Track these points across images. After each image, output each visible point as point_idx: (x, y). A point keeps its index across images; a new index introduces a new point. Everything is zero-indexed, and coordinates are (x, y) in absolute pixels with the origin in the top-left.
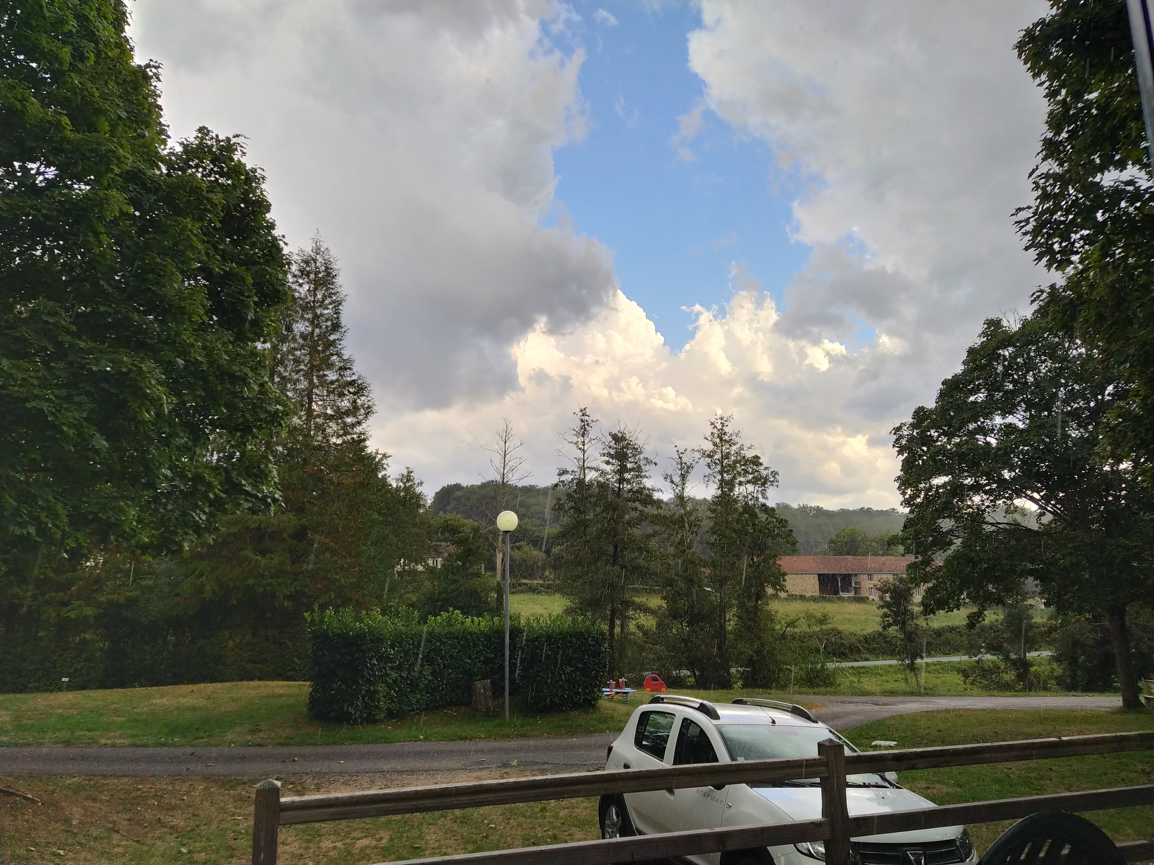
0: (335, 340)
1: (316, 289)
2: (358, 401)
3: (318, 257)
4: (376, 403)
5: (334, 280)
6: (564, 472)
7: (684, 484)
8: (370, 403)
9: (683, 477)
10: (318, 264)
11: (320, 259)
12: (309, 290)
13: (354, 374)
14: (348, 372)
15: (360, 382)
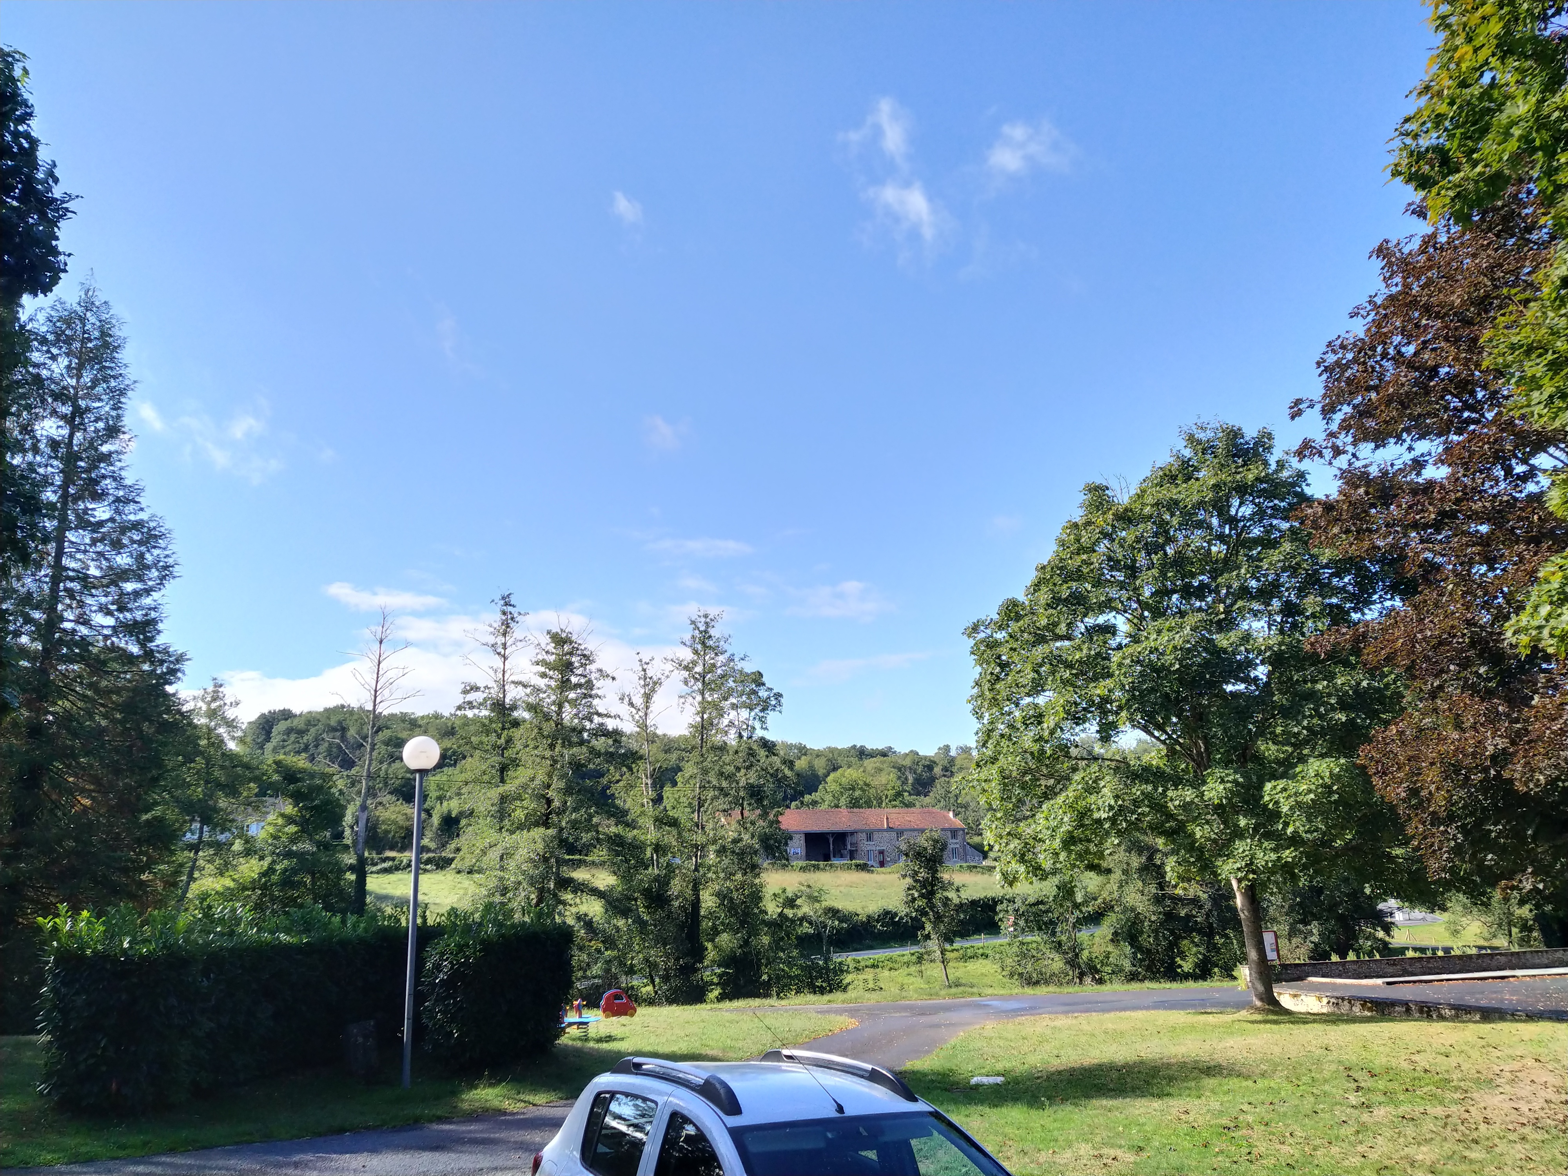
0: (110, 454)
1: (81, 367)
2: (147, 556)
3: (89, 314)
4: (180, 561)
5: (115, 355)
6: (475, 688)
7: (647, 708)
8: (170, 561)
9: (648, 697)
10: (88, 327)
11: (91, 318)
12: (69, 367)
13: (142, 509)
14: (132, 507)
15: (152, 524)
